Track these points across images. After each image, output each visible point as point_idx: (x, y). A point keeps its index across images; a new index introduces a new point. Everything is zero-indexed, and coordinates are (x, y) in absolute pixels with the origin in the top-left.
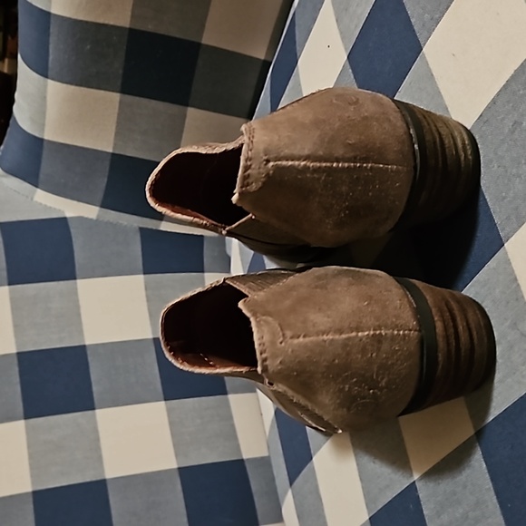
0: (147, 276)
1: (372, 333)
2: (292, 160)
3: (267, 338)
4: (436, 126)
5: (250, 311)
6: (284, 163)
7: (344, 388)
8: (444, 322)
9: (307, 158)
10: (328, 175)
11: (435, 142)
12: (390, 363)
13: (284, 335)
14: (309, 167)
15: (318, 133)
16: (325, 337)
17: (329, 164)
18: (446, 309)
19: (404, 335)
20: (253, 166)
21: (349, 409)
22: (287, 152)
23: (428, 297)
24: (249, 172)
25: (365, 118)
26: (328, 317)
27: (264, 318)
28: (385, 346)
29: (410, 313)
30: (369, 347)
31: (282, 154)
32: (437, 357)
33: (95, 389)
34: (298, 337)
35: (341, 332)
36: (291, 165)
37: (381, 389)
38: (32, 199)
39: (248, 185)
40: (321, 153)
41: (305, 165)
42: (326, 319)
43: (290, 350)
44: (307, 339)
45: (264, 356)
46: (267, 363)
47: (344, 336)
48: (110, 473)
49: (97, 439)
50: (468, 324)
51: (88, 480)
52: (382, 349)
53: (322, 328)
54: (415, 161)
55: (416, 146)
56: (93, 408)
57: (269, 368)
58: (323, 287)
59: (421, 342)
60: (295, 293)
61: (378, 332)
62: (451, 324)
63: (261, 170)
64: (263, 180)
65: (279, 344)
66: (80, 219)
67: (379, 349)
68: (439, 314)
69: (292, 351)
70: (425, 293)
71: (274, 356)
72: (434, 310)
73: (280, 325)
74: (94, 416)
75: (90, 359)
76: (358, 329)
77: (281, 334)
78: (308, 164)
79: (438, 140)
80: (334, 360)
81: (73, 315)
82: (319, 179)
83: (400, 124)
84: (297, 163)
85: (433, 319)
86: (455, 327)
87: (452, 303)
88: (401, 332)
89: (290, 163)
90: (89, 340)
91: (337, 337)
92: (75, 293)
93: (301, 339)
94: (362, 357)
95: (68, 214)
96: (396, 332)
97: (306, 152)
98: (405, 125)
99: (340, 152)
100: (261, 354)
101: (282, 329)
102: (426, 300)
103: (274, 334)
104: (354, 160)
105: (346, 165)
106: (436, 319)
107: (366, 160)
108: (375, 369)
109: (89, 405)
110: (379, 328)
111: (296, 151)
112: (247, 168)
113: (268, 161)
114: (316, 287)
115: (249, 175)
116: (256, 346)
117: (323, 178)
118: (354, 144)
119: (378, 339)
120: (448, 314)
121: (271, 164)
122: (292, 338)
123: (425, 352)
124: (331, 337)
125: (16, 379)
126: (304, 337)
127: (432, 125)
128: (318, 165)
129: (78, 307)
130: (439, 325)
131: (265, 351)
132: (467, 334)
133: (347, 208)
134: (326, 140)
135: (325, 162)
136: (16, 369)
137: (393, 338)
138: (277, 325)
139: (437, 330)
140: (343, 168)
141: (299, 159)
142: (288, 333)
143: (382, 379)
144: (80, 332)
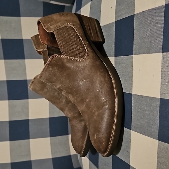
33: (25, 53)
48: (28, 78)
49: (25, 68)
144: (21, 35)
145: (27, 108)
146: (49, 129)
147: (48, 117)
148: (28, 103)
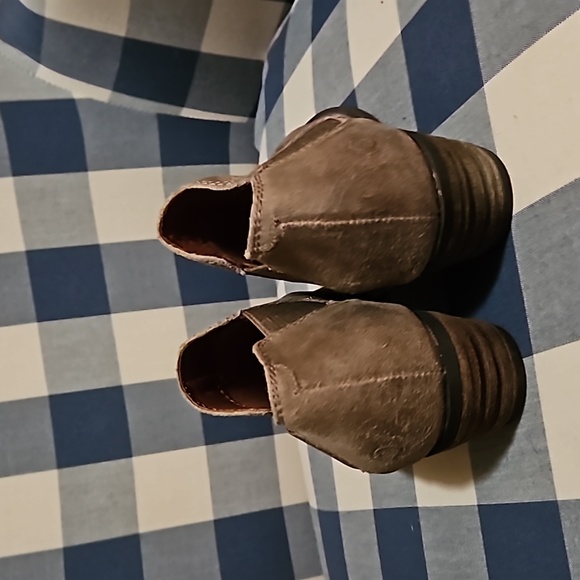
0: (166, 168)
1: (391, 378)
2: (305, 220)
3: (281, 388)
4: (462, 164)
5: (264, 358)
6: (296, 223)
7: (364, 435)
8: (468, 359)
9: (321, 217)
10: (345, 233)
11: (461, 184)
12: (411, 407)
13: (299, 384)
14: (323, 227)
15: (332, 188)
16: (342, 385)
17: (344, 222)
18: (470, 344)
19: (425, 376)
20: (263, 228)
21: (372, 455)
22: (299, 211)
23: (451, 334)
24: (259, 233)
25: (383, 167)
26: (346, 363)
27: (278, 366)
28: (406, 390)
29: (432, 353)
30: (388, 393)
31: (294, 214)
32: (462, 398)
33: (110, 292)
34: (314, 386)
35: (358, 378)
36: (304, 226)
37: (404, 435)
38: (34, 75)
39: (259, 245)
40: (335, 211)
41: (319, 225)
42: (342, 365)
43: (306, 401)
44: (323, 389)
45: (279, 408)
46: (282, 414)
47: (362, 383)
48: (127, 379)
49: (113, 345)
50: (495, 359)
51: (104, 386)
52: (403, 394)
53: (338, 375)
54: (439, 207)
55: (439, 192)
56: (108, 313)
57: (285, 419)
58: (341, 328)
59: (444, 383)
60: (312, 335)
61: (398, 377)
62: (477, 361)
63: (272, 232)
64: (275, 241)
65: (294, 395)
66: (90, 102)
67: (399, 394)
68: (463, 351)
69: (309, 401)
70: (448, 329)
71: (290, 407)
72: (457, 348)
73: (294, 374)
74: (109, 321)
75: (104, 260)
76: (376, 374)
77: (296, 384)
78: (323, 223)
79: (464, 180)
80: (352, 408)
81: (84, 212)
82: (336, 237)
83: (422, 169)
84: (310, 223)
85: (457, 357)
86: (481, 364)
87: (478, 337)
88: (423, 374)
89: (303, 223)
90: (103, 239)
91: (355, 384)
92: (87, 187)
93: (317, 389)
94: (382, 404)
95: (77, 95)
96: (417, 375)
97: (320, 211)
98: (427, 169)
99: (356, 207)
100: (276, 406)
101: (297, 379)
102: (449, 337)
103: (288, 384)
104: (372, 215)
105: (364, 221)
106: (460, 357)
107: (385, 214)
108: (397, 415)
109: (104, 309)
110: (399, 371)
111: (309, 210)
112: (256, 230)
113: (278, 222)
114: (334, 328)
115: (259, 237)
116: (270, 398)
117: (339, 237)
118: (372, 198)
119: (398, 384)
120: (473, 350)
121: (283, 225)
122: (307, 388)
123: (449, 393)
124: (348, 385)
125: (27, 280)
126: (320, 386)
127: (458, 163)
128: (333, 223)
129: (89, 202)
130: (463, 363)
131: (280, 403)
132: (494, 369)
133: (368, 262)
134: (342, 194)
135: (341, 219)
136: (25, 269)
137: (414, 381)
138: (291, 375)
139: (461, 369)
140: (360, 225)
141: (312, 218)
142: (304, 384)
143: (405, 424)
144: (93, 230)
145: (130, 491)
146: (217, 567)
147: (210, 517)
148: (131, 473)
